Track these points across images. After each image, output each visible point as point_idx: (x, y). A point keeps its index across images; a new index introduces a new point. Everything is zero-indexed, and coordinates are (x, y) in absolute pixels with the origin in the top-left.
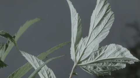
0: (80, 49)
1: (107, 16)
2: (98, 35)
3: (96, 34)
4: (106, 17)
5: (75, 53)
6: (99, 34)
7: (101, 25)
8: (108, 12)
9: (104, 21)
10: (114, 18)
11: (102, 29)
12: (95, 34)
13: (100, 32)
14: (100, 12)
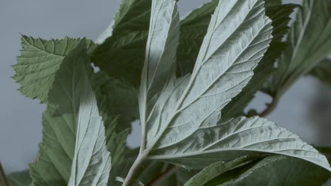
0: (162, 111)
1: (251, 30)
2: (218, 81)
3: (211, 75)
4: (246, 32)
5: (146, 120)
6: (220, 78)
7: (229, 53)
8: (256, 19)
9: (240, 41)
10: (272, 37)
11: (230, 66)
12: (208, 75)
13: (223, 72)
14: (229, 14)
